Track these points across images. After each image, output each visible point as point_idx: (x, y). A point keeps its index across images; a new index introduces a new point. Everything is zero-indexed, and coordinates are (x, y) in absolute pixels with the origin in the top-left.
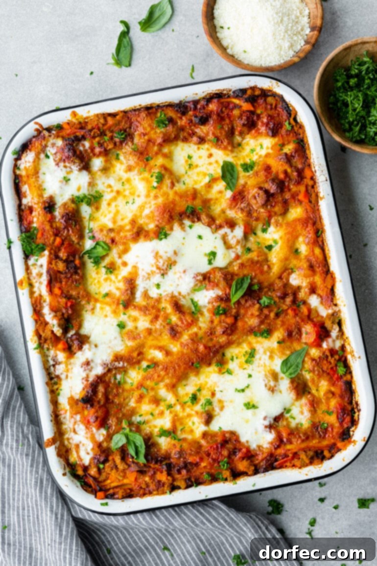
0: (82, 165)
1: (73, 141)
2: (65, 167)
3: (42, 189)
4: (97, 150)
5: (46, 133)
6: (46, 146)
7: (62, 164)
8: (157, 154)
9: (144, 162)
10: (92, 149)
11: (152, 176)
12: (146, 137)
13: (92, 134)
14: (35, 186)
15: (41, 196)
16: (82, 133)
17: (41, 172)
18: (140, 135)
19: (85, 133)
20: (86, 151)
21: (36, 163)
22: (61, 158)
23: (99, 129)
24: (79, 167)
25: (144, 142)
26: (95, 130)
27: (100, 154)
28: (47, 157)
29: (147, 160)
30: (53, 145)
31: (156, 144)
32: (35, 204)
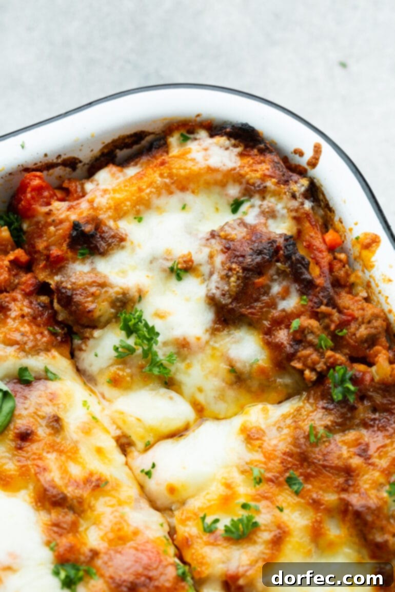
0: (225, 301)
1: (288, 258)
2: (211, 257)
3: (138, 212)
4: (282, 336)
5: (301, 185)
6: (263, 192)
7: (216, 245)
8: (316, 504)
9: (282, 473)
10: (284, 320)
11: (244, 506)
12: (356, 461)
13: (323, 308)
14: (140, 190)
15: (119, 212)
16: (319, 281)
17: (188, 197)
18: (357, 443)
19: (324, 289)
20: (273, 305)
21: (208, 177)
22: (233, 240)
23: (343, 324)
24: (218, 293)
25: (339, 457)
26: (336, 316)
27: (274, 347)
28: (236, 206)
29: (290, 481)
30: (271, 214)
31: (344, 496)
32: (91, 202)
